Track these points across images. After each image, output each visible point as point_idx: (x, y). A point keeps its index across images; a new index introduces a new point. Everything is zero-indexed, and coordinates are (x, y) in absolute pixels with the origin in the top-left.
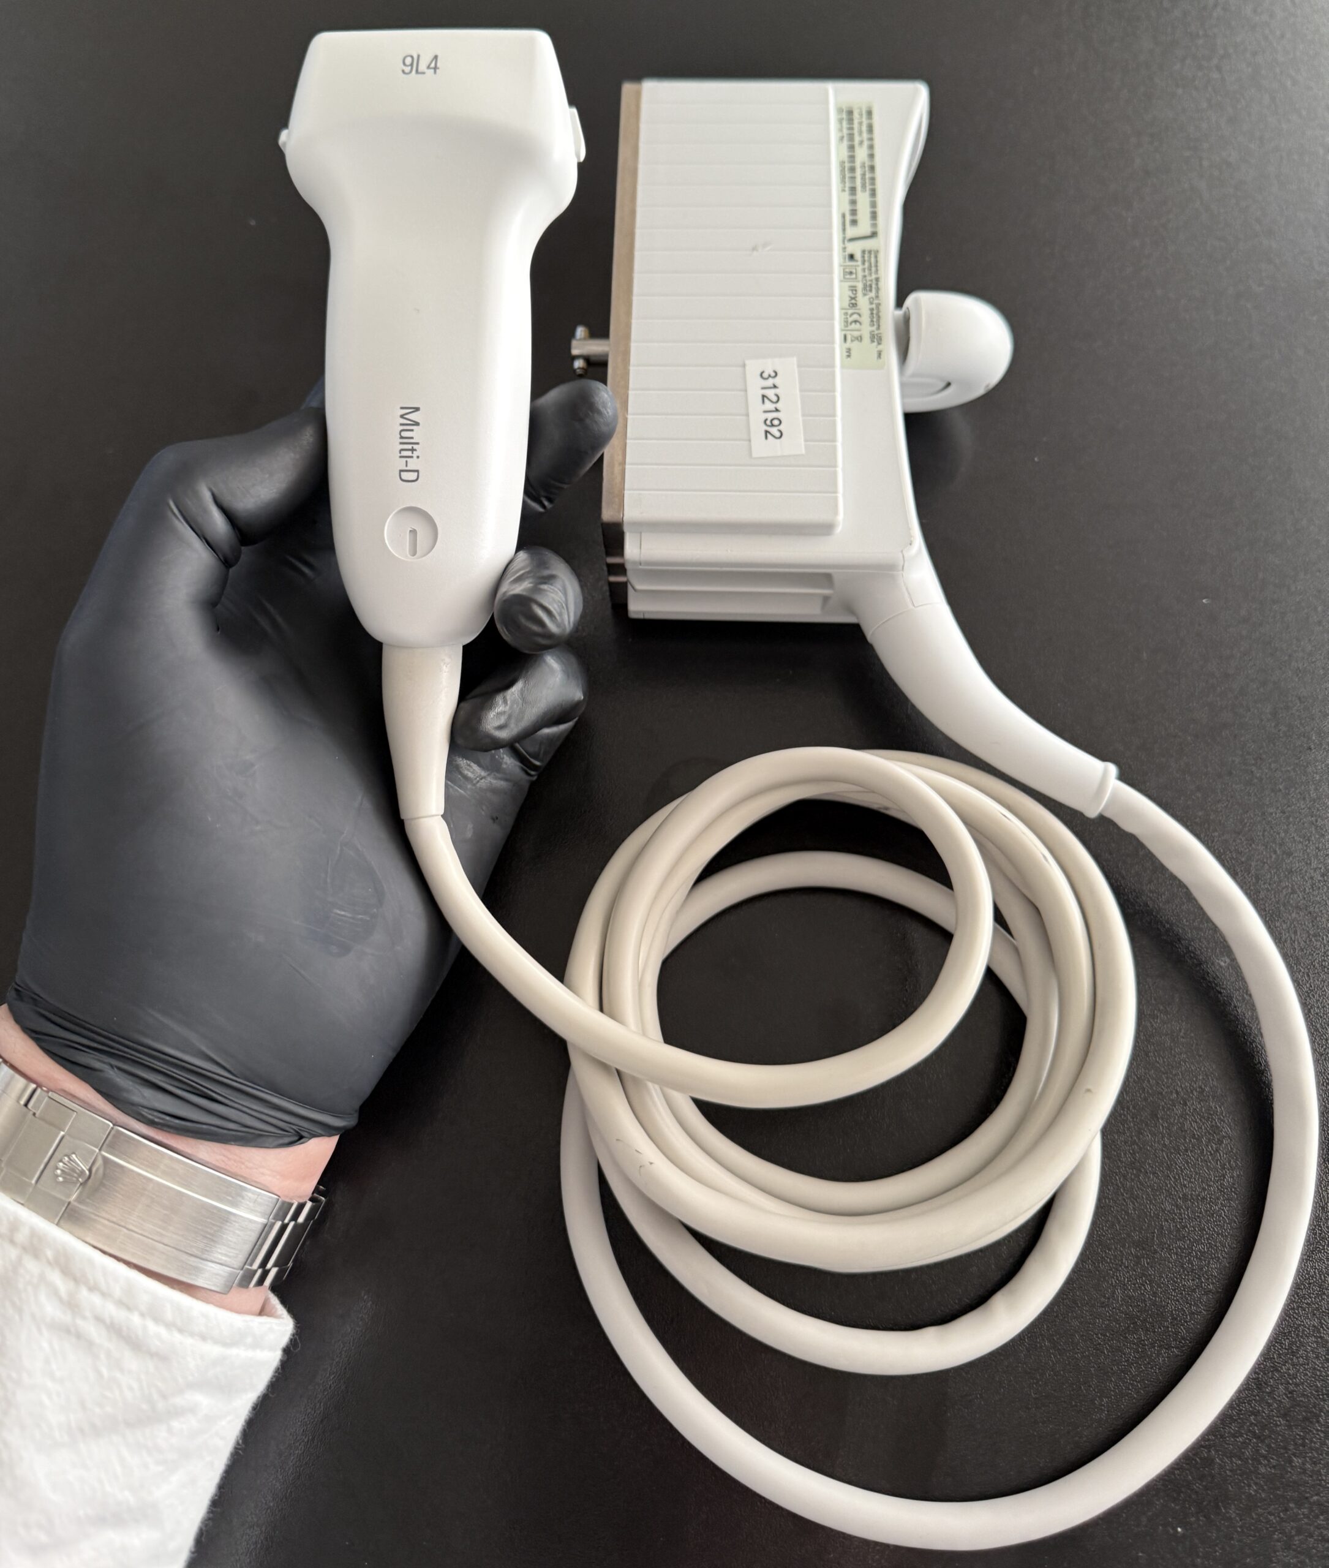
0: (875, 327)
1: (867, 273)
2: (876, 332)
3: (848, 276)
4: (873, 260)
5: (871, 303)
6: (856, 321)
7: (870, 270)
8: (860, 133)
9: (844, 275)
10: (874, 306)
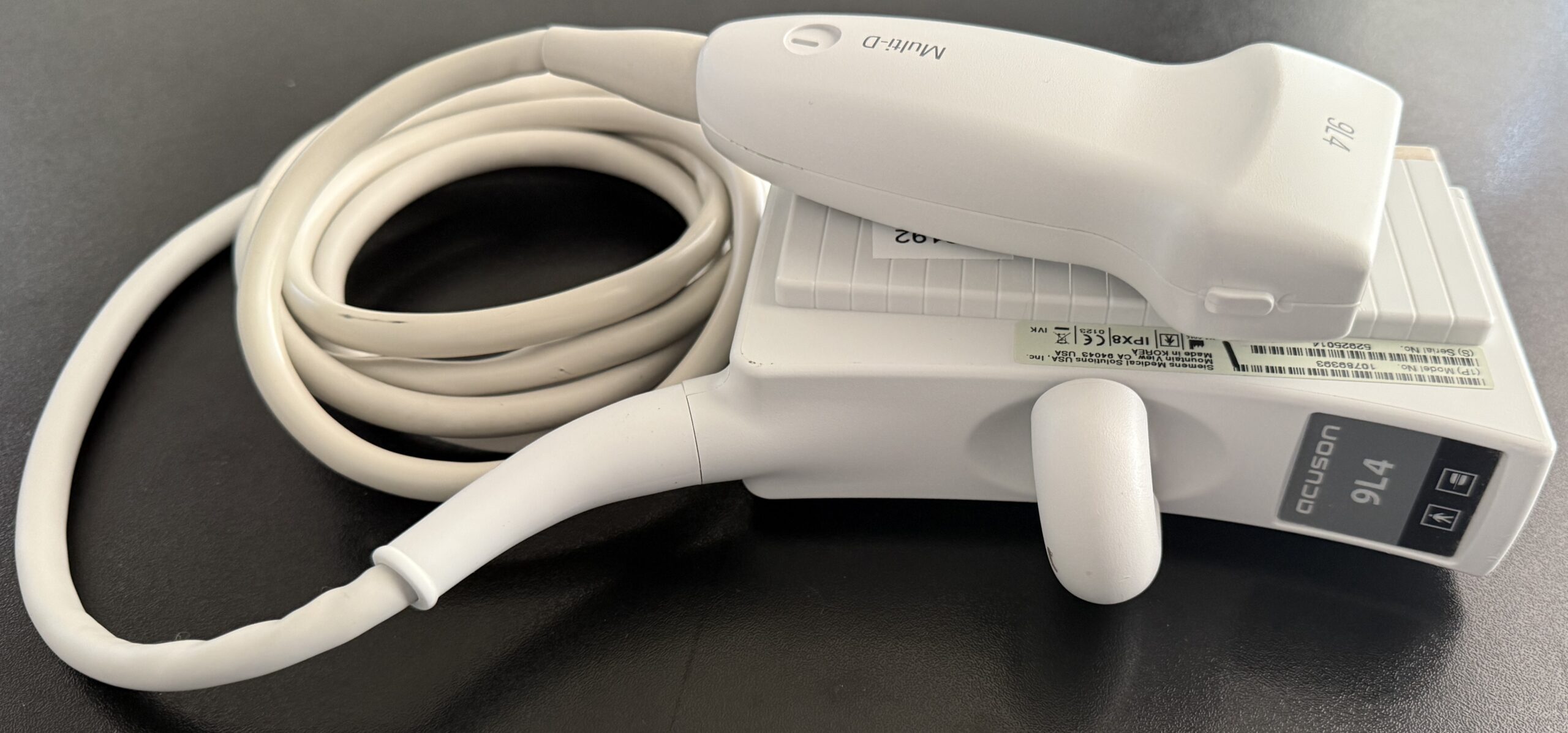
0: (1081, 357)
1: (1171, 355)
2: (1074, 359)
3: (1164, 338)
4: (1198, 363)
5: (1121, 357)
6: (1090, 340)
7: (1178, 359)
8: (1427, 369)
9: (1166, 335)
10: (1116, 358)
